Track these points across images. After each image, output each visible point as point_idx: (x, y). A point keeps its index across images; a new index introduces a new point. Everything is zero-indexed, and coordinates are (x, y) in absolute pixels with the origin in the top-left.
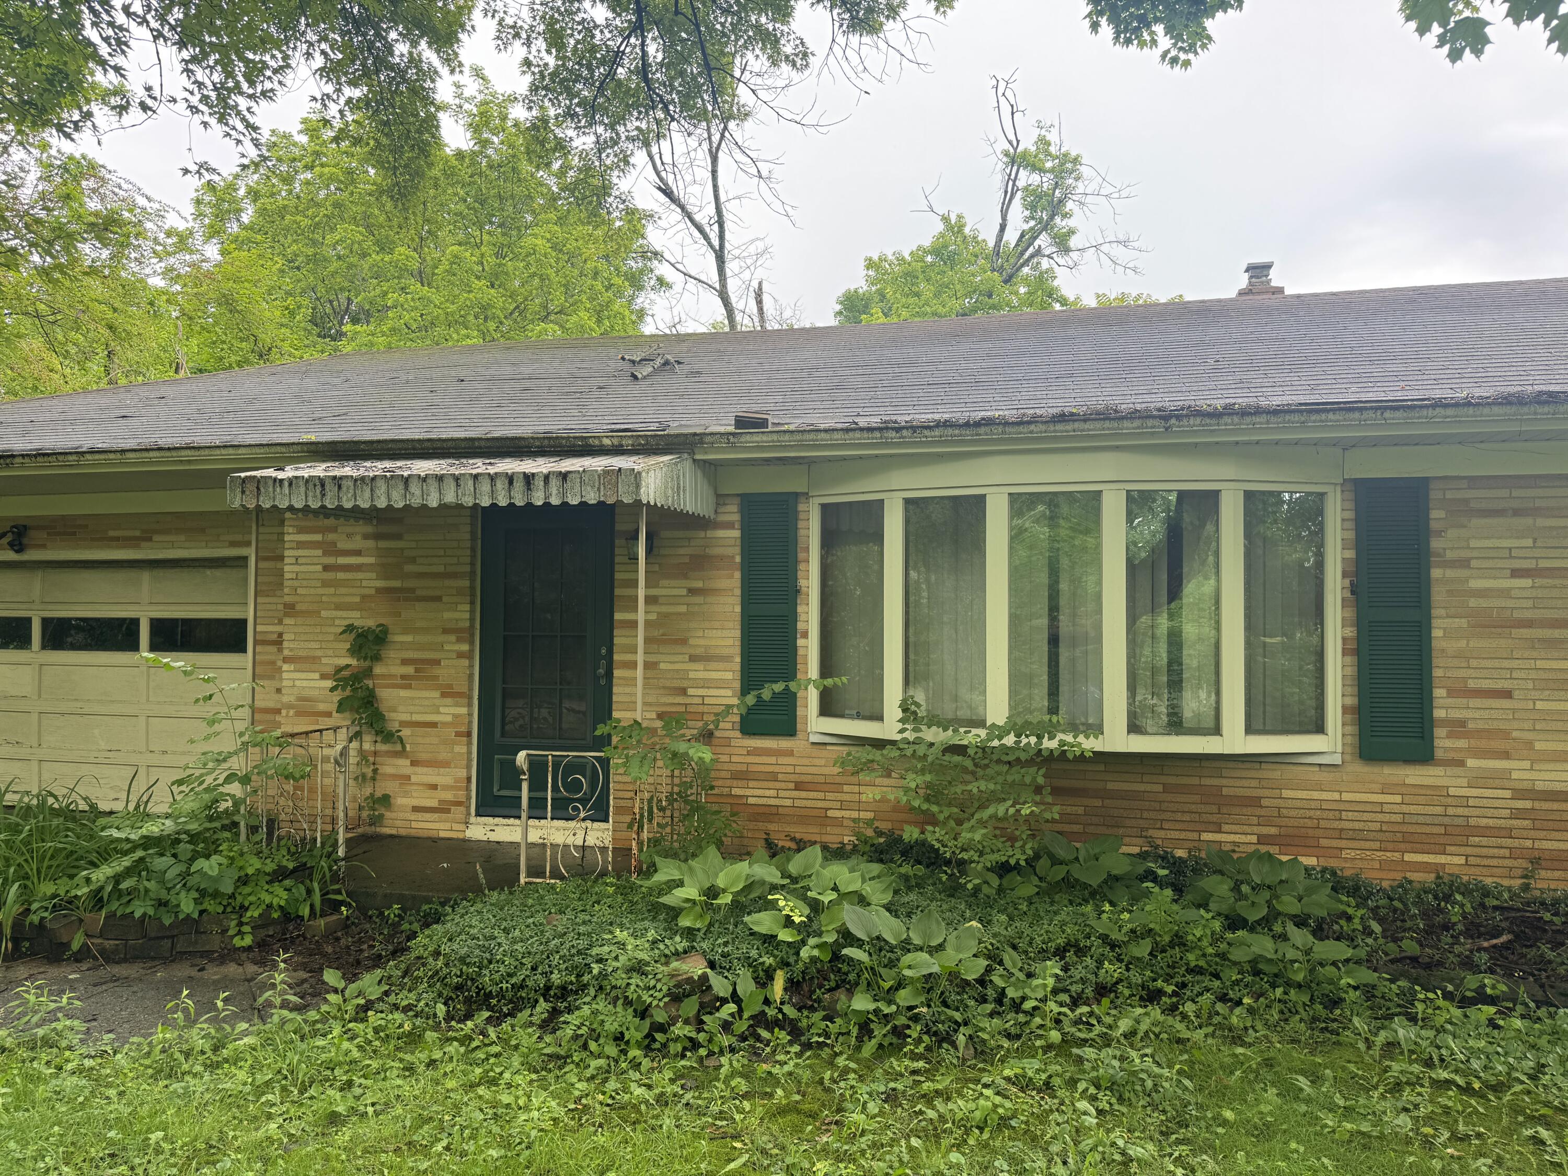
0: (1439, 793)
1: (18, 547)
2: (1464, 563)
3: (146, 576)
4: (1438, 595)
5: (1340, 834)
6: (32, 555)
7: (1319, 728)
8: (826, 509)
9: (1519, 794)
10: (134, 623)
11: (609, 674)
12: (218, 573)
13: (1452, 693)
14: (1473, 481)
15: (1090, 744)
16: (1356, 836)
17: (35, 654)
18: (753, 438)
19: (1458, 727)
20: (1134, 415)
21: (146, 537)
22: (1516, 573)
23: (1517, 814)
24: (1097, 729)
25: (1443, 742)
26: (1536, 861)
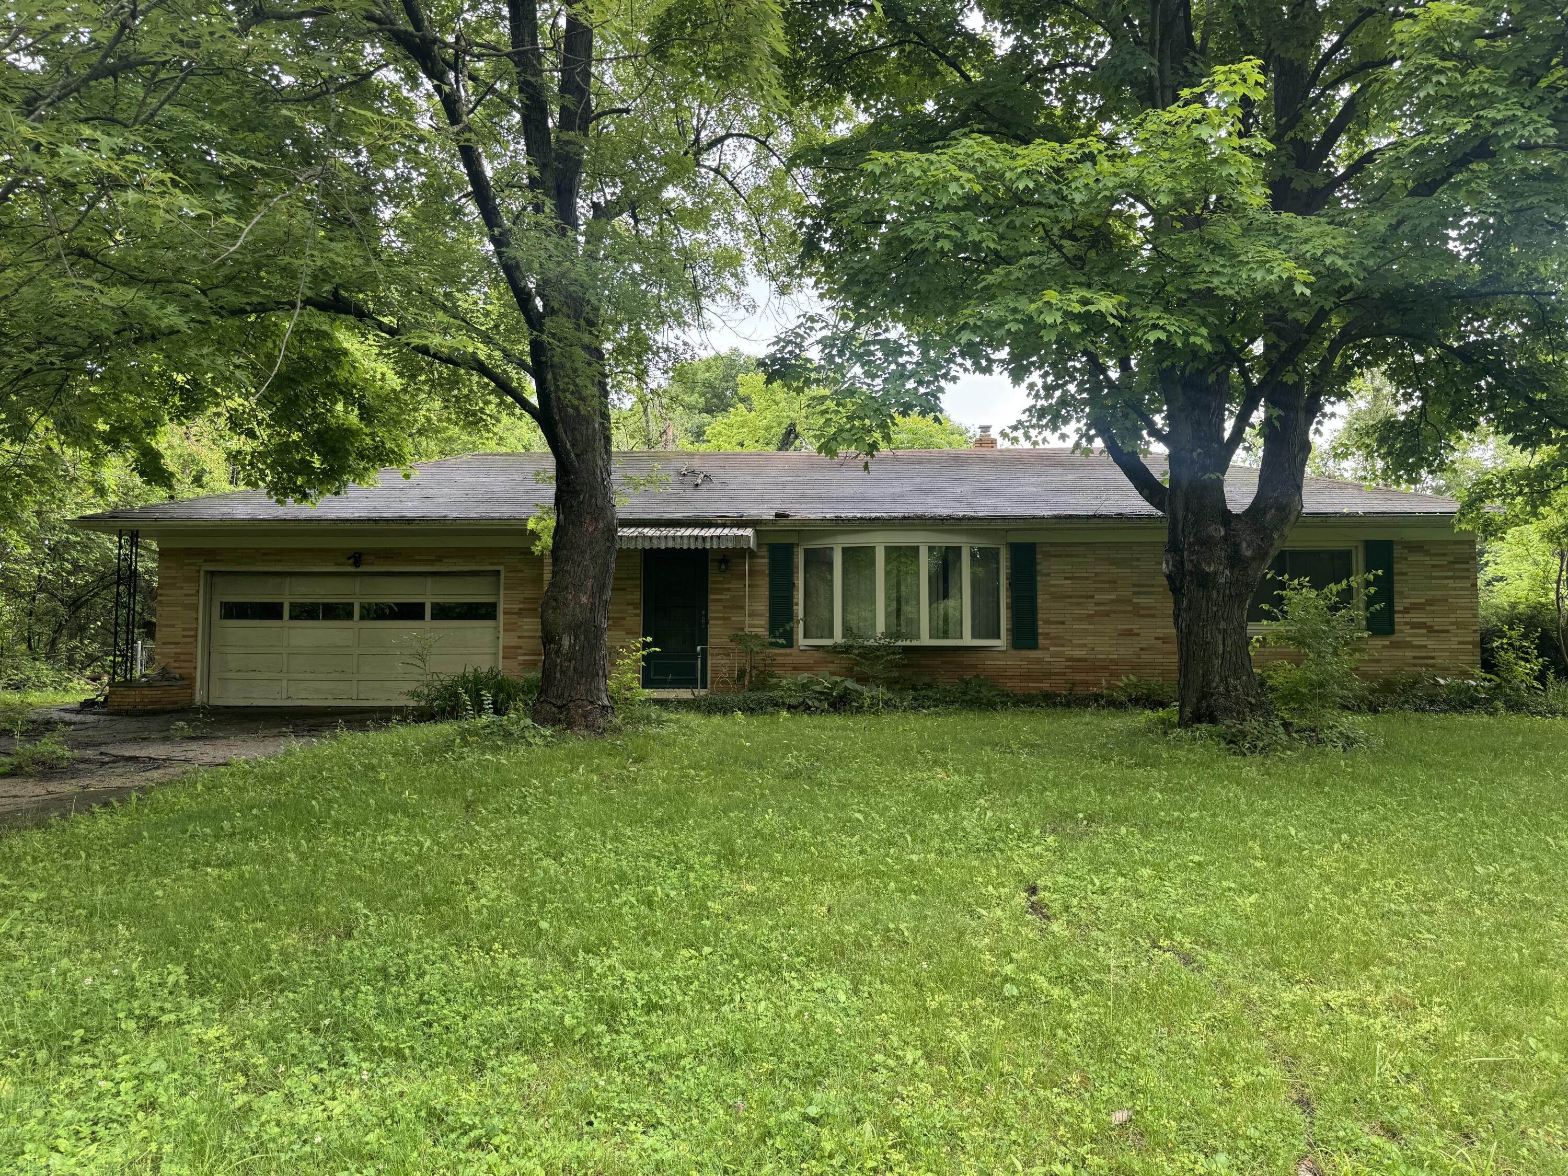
0: (1040, 661)
1: (357, 564)
2: (1048, 575)
3: (429, 580)
4: (1040, 586)
5: (1006, 677)
6: (362, 569)
7: (998, 637)
8: (806, 551)
9: (1068, 660)
10: (421, 606)
11: (707, 623)
12: (474, 579)
13: (1045, 623)
14: (1052, 544)
15: (915, 643)
16: (1012, 678)
17: (356, 622)
18: (783, 521)
19: (1047, 635)
20: (932, 518)
21: (439, 559)
22: (1066, 578)
23: (1067, 667)
24: (918, 637)
25: (1042, 641)
26: (1074, 684)
